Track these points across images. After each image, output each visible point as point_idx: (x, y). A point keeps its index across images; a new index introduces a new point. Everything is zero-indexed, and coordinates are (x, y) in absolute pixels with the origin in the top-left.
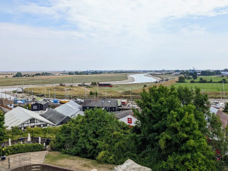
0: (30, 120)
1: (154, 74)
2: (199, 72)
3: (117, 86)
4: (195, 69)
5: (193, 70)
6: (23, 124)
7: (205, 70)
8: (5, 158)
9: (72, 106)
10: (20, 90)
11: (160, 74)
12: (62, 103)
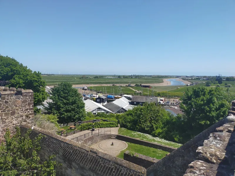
0: (98, 108)
1: (185, 78)
2: (224, 78)
3: (155, 88)
4: (221, 76)
5: (219, 77)
6: (93, 111)
7: (230, 77)
8: (94, 129)
9: (124, 101)
10: (86, 88)
11: (190, 79)
12: (116, 98)
